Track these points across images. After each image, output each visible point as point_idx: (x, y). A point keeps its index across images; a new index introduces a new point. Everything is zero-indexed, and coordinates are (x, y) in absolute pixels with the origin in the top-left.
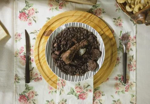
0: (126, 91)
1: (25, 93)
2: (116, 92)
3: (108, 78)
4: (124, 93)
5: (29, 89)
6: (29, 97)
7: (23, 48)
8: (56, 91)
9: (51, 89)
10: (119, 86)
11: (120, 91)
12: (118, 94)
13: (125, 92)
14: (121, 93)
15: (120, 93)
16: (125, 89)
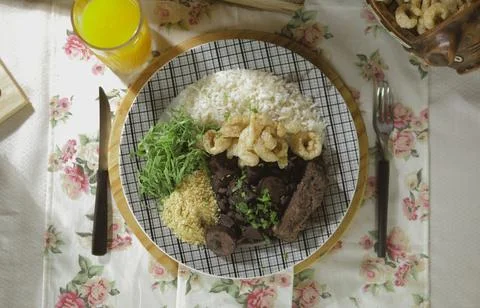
0: (397, 283)
1: (78, 286)
2: (367, 286)
3: (340, 243)
4: (393, 291)
5: (91, 272)
6: (89, 298)
7: (75, 144)
8: (175, 282)
9: (160, 273)
10: (375, 267)
11: (379, 283)
12: (373, 292)
13: (395, 287)
14: (381, 291)
15: (377, 289)
16: (395, 278)
